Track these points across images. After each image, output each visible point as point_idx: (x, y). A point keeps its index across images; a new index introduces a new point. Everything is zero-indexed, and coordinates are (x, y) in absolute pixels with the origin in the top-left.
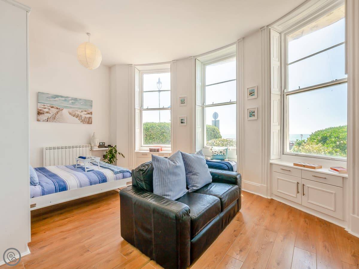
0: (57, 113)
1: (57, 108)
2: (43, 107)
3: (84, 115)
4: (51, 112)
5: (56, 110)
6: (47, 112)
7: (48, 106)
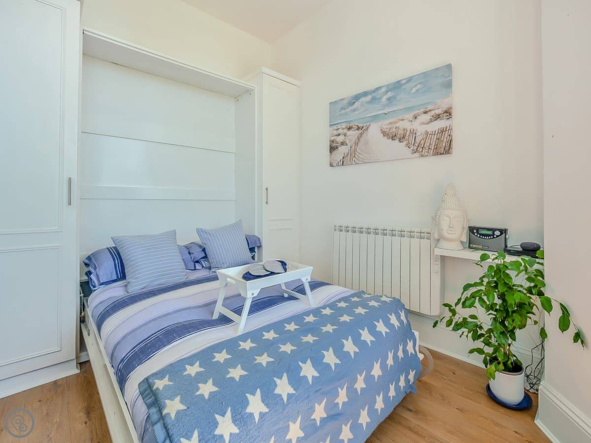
0: (359, 139)
1: (358, 128)
2: (336, 133)
3: (422, 127)
4: (347, 142)
5: (357, 131)
6: (343, 144)
7: (343, 129)
